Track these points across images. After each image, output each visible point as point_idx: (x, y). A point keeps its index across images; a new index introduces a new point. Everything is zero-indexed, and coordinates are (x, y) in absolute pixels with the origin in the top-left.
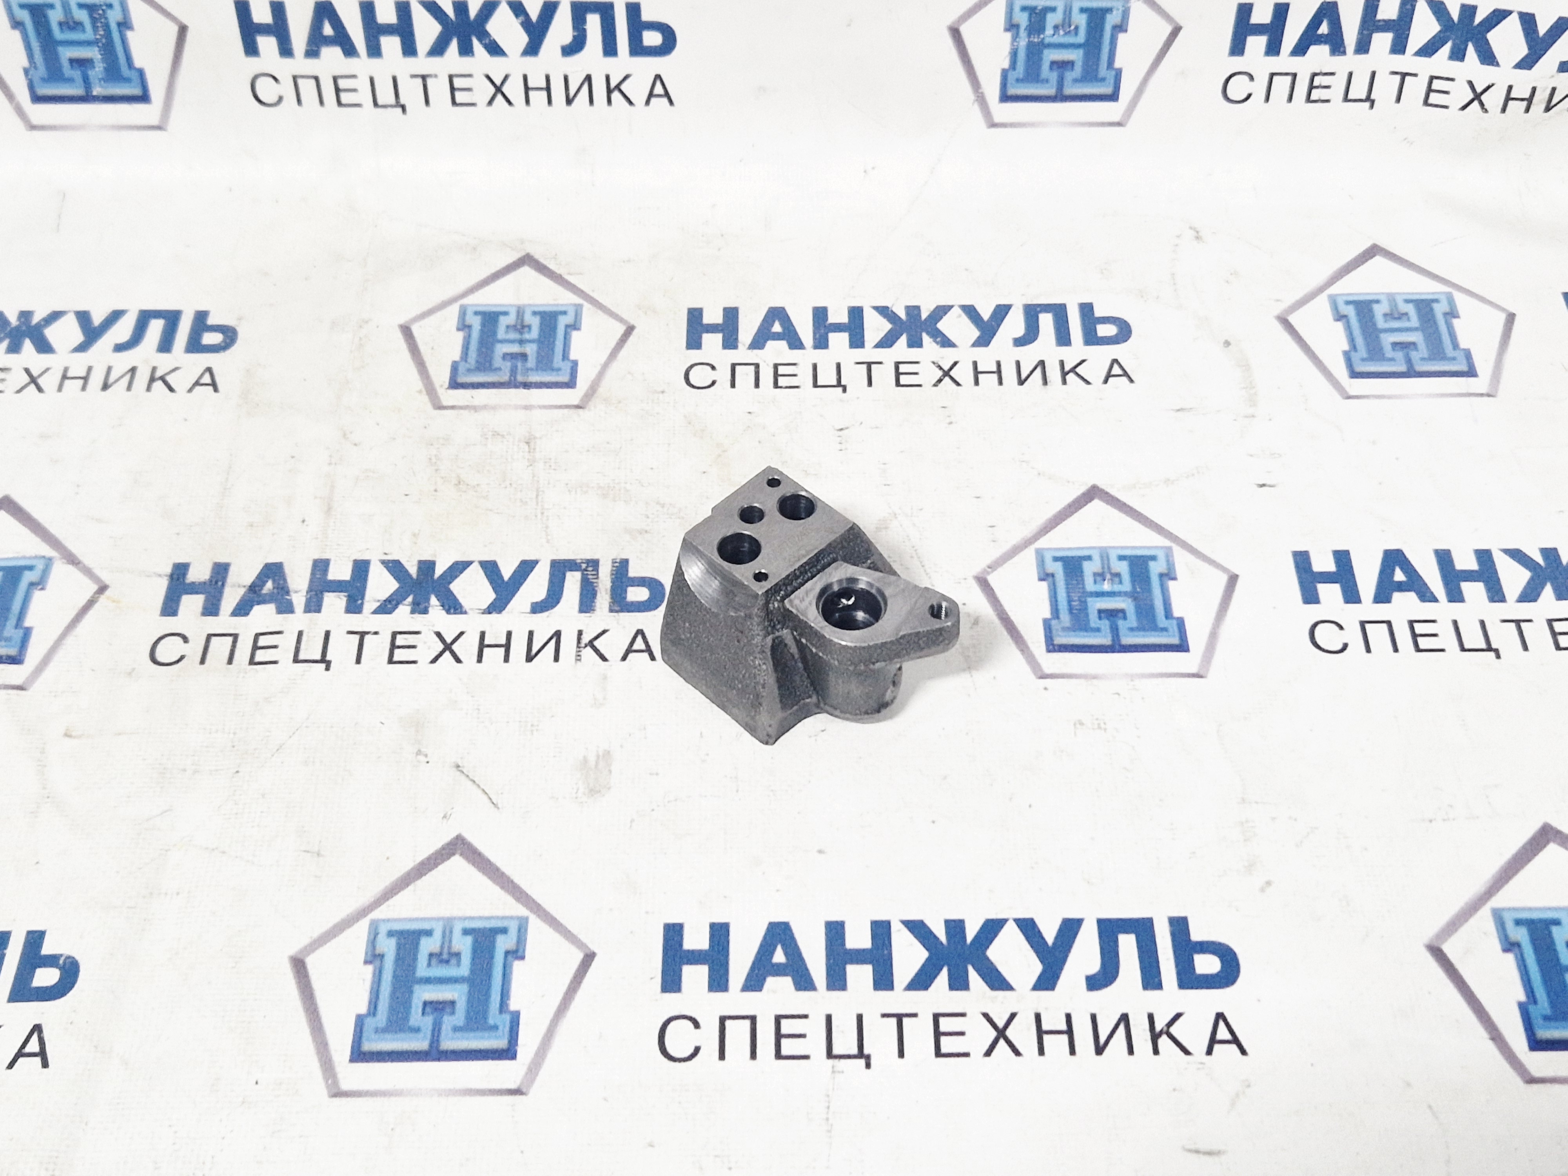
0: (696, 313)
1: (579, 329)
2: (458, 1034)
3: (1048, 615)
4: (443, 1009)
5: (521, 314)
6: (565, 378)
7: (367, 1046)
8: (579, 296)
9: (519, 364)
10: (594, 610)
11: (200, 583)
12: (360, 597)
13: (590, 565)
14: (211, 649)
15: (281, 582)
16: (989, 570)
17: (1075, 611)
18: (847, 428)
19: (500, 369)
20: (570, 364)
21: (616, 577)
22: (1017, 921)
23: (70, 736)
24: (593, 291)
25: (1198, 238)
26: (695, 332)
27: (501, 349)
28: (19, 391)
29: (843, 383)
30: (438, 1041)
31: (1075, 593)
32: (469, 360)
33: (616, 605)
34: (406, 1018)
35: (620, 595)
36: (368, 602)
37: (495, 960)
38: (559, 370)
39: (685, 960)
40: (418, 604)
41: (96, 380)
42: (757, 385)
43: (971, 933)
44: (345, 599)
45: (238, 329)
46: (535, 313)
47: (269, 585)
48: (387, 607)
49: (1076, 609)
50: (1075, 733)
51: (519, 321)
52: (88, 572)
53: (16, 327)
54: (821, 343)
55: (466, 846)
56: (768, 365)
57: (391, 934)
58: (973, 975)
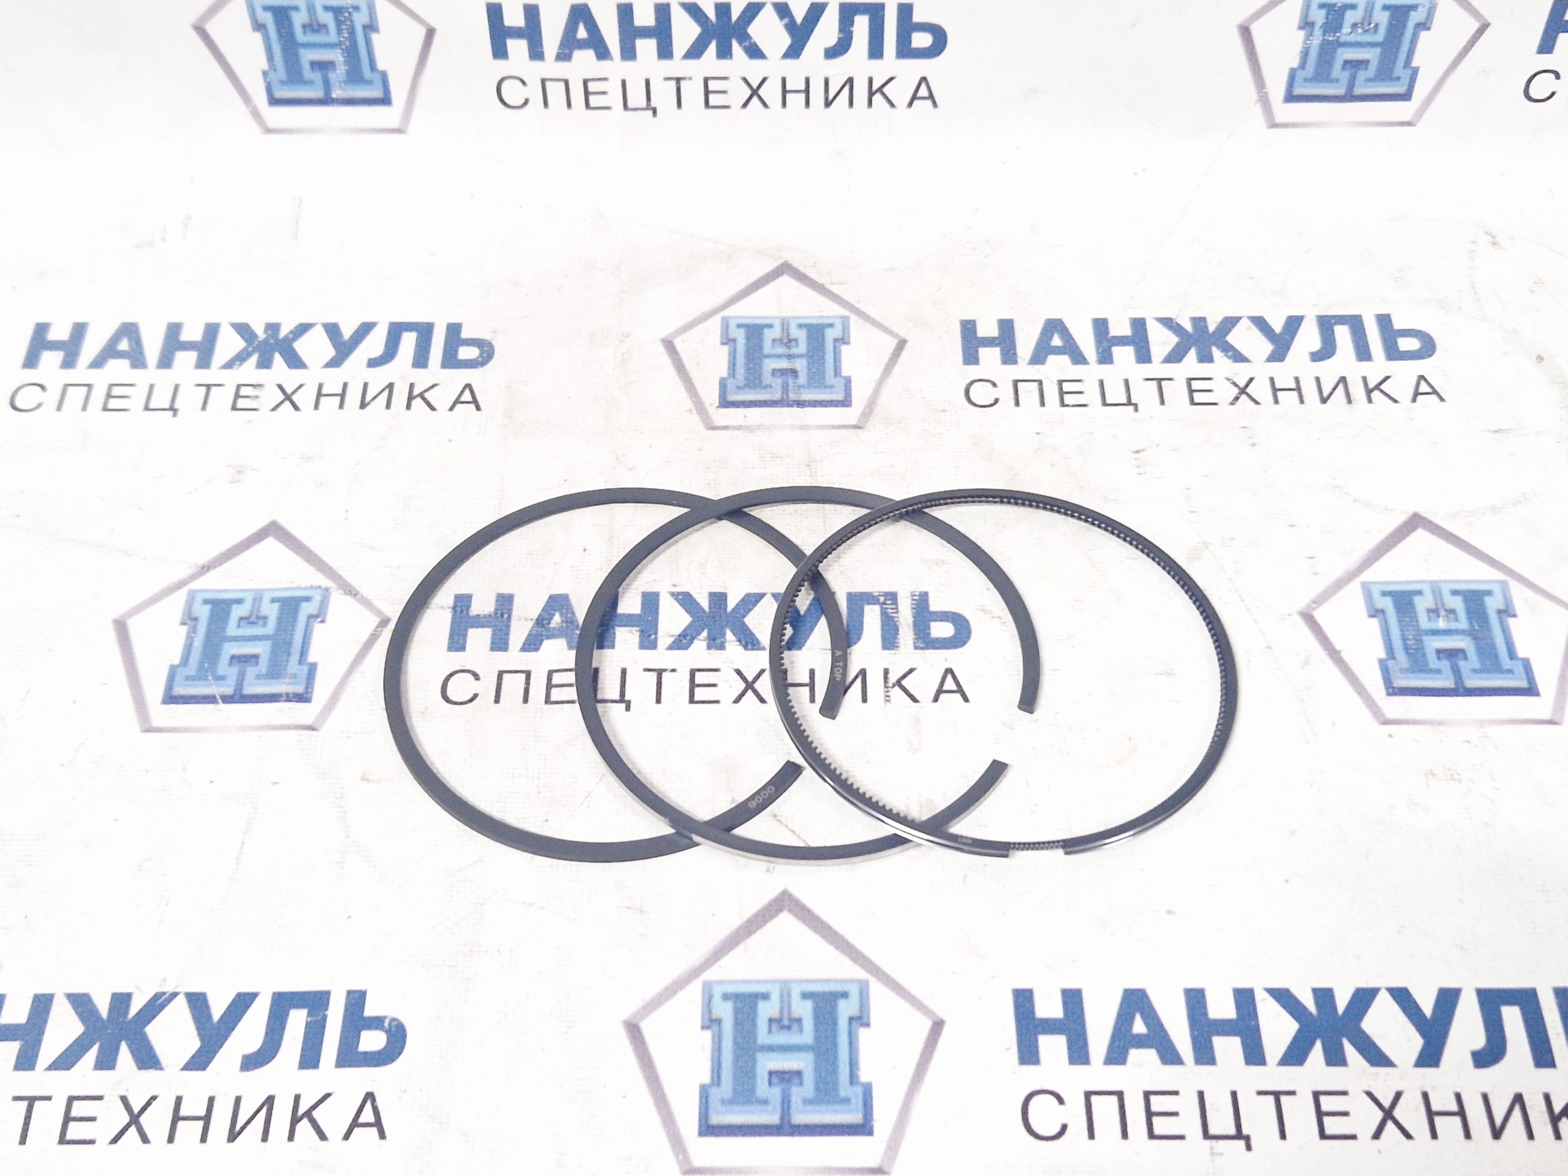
0: (970, 326)
1: (848, 343)
2: (810, 1108)
3: (1383, 655)
4: (789, 1081)
5: (785, 328)
6: (839, 396)
7: (716, 1119)
8: (844, 307)
9: (791, 381)
10: (898, 647)
11: (485, 616)
12: (653, 632)
13: (888, 598)
14: (503, 687)
15: (569, 615)
16: (1314, 605)
17: (1411, 651)
18: (1143, 450)
19: (771, 386)
20: (843, 381)
21: (916, 612)
22: (1391, 990)
23: (367, 780)
24: (859, 302)
25: (1494, 243)
26: (970, 345)
27: (770, 365)
28: (274, 409)
29: (1133, 401)
30: (789, 1114)
31: (1408, 630)
32: (737, 376)
33: (920, 641)
34: (752, 1090)
35: (924, 630)
36: (662, 637)
37: (839, 1027)
38: (832, 387)
39: (1040, 1029)
40: (714, 640)
41: (353, 397)
42: (1043, 404)
43: (1342, 1004)
44: (638, 634)
45: (494, 343)
46: (800, 326)
47: (557, 619)
48: (682, 642)
49: (1412, 649)
50: (1427, 785)
51: (785, 334)
52: (367, 603)
53: (264, 340)
54: (1105, 358)
55: (794, 902)
56: (1051, 382)
57: (726, 997)
58: (1349, 1050)
